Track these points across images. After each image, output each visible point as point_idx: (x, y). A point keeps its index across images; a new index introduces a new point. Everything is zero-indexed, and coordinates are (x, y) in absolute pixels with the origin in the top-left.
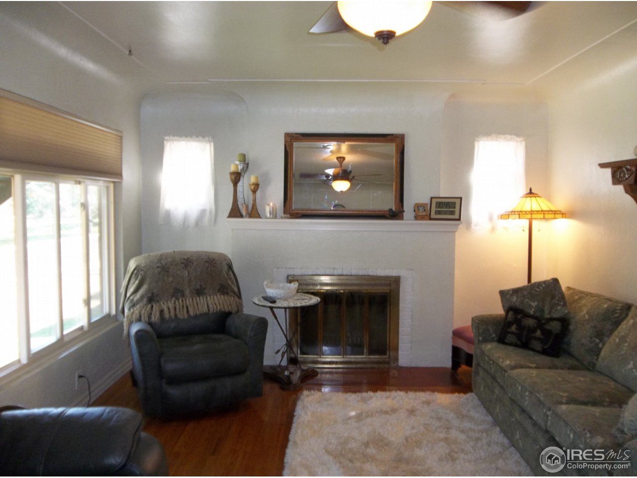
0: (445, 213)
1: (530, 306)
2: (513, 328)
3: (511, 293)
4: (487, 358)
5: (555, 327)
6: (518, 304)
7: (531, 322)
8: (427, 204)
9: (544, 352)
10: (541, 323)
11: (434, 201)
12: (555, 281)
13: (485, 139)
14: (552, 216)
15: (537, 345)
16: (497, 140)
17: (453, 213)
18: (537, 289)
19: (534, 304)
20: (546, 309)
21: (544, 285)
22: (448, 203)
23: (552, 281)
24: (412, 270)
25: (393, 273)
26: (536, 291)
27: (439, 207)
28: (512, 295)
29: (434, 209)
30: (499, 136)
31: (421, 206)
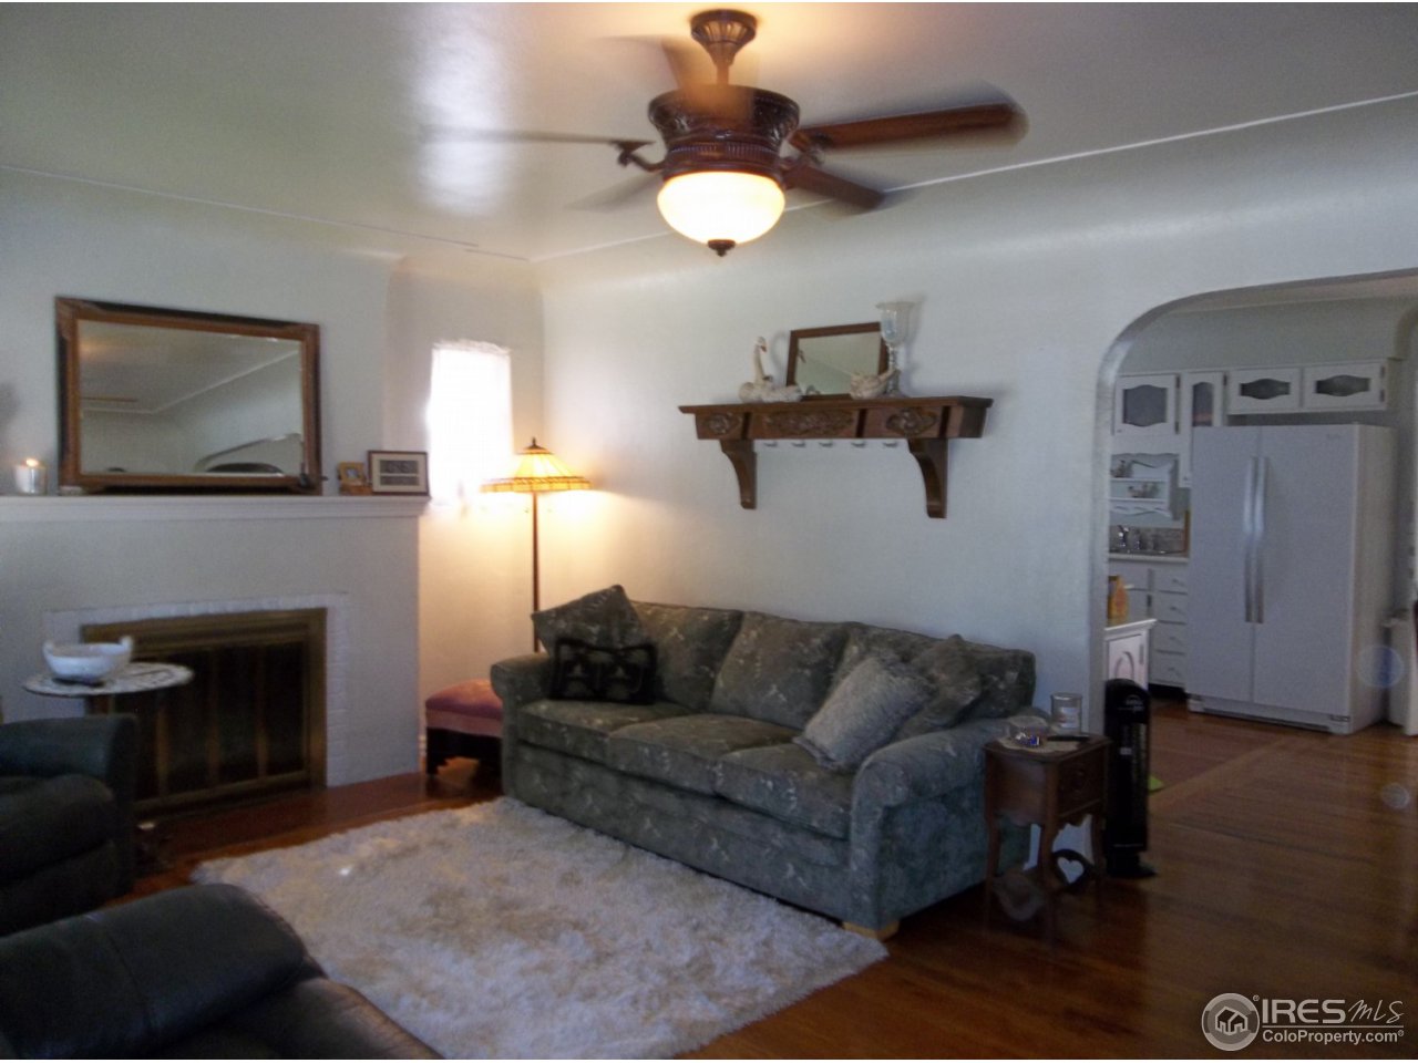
0: (399, 481)
1: (590, 634)
2: (578, 670)
3: (554, 615)
4: (549, 726)
5: (639, 657)
6: (569, 631)
7: (602, 657)
8: (362, 465)
9: (632, 700)
10: (619, 658)
11: (376, 459)
12: (619, 589)
13: (449, 345)
14: (564, 486)
15: (620, 691)
16: (467, 350)
17: (413, 481)
18: (595, 605)
19: (595, 629)
20: (615, 632)
21: (604, 598)
22: (403, 462)
23: (614, 590)
24: (345, 593)
25: (310, 602)
26: (594, 608)
27: (388, 471)
28: (556, 619)
29: (377, 473)
30: (472, 342)
31: (349, 468)
